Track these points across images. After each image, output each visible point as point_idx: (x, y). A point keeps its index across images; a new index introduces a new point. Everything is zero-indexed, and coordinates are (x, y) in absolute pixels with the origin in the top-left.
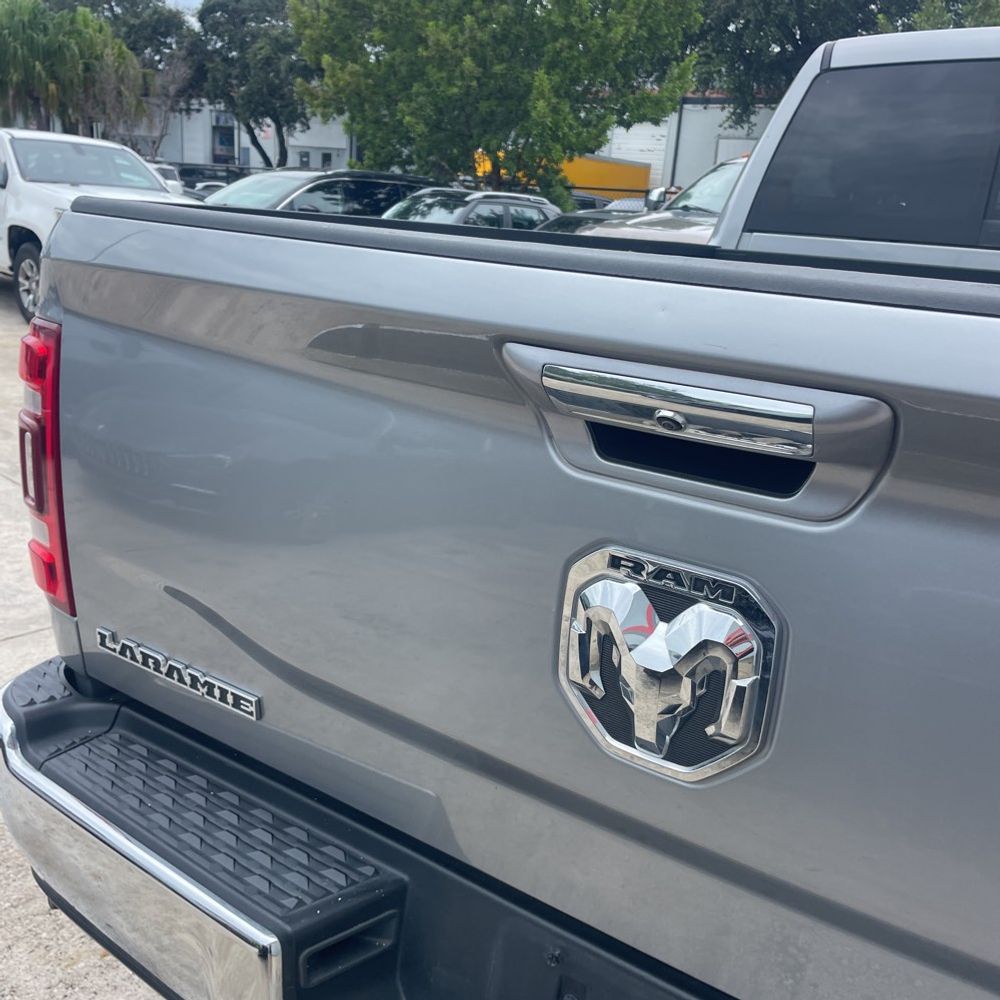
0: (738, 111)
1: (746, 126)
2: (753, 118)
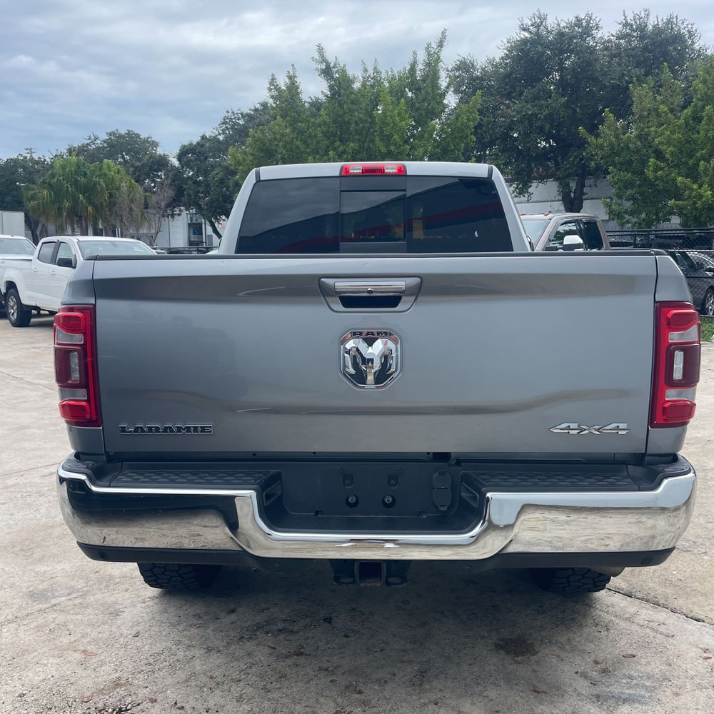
0: (520, 186)
1: (526, 195)
2: (530, 190)
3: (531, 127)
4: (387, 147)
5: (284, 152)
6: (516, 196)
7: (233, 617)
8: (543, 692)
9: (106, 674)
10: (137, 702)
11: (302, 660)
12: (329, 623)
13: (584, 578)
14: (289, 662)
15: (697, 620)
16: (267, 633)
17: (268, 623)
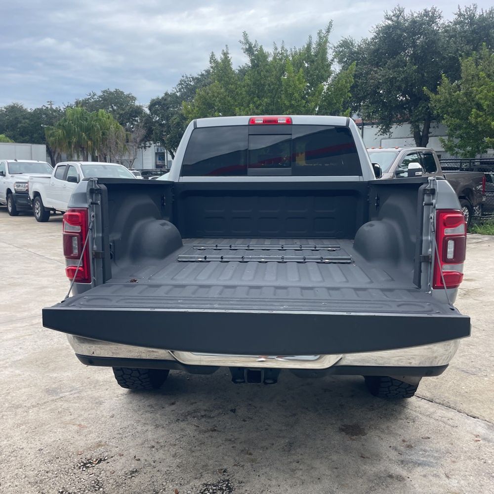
3: (392, 86)
4: (290, 101)
5: (220, 105)
6: (381, 135)
7: (173, 407)
8: (367, 457)
9: (93, 439)
10: (111, 456)
11: (215, 434)
12: (234, 412)
13: (399, 388)
14: (207, 435)
15: (474, 418)
16: (194, 417)
17: (195, 411)
